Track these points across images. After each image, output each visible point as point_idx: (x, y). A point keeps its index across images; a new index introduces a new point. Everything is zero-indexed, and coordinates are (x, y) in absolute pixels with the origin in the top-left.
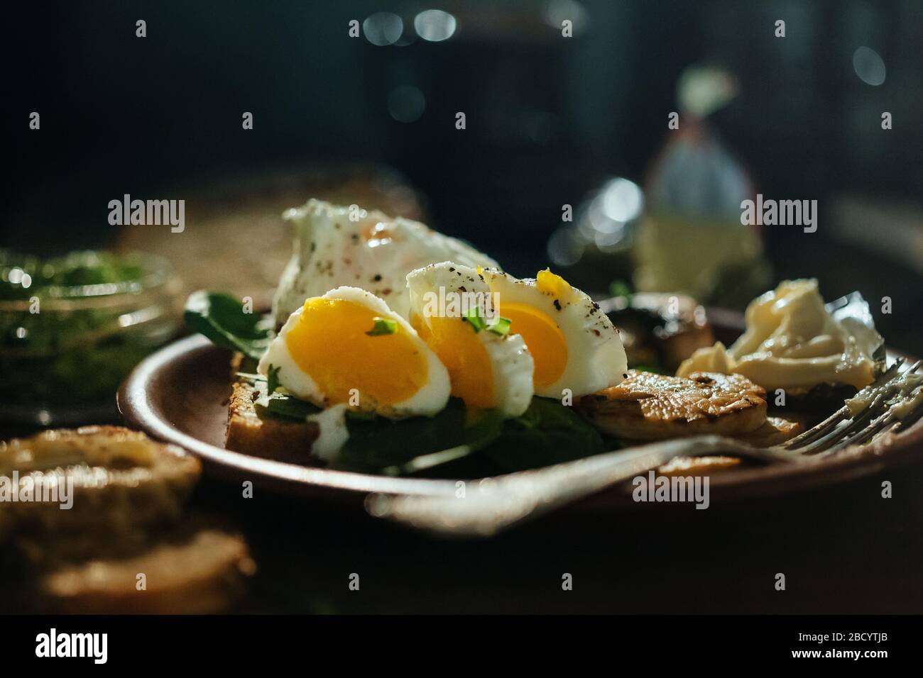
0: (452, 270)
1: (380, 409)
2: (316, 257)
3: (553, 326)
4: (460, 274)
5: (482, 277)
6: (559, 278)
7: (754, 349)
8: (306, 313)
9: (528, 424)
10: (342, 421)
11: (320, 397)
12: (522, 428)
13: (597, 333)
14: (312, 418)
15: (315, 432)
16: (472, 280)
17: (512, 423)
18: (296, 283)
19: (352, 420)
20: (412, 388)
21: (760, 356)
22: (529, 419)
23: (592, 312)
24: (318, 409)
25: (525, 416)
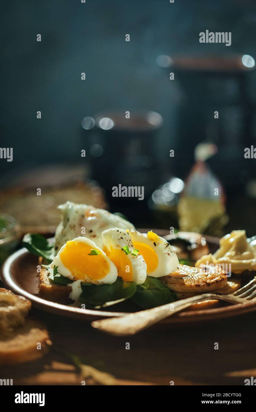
0: (118, 231)
1: (93, 281)
2: (69, 223)
3: (154, 251)
4: (120, 232)
5: (128, 233)
6: (156, 234)
7: (222, 256)
8: (67, 246)
9: (145, 288)
10: (80, 286)
11: (72, 277)
12: (143, 289)
13: (169, 254)
14: (70, 285)
15: (70, 290)
16: (125, 235)
17: (139, 286)
18: (62, 232)
19: (83, 286)
20: (104, 274)
21: (225, 258)
22: (145, 286)
23: (167, 247)
24: (72, 281)
25: (143, 284)
